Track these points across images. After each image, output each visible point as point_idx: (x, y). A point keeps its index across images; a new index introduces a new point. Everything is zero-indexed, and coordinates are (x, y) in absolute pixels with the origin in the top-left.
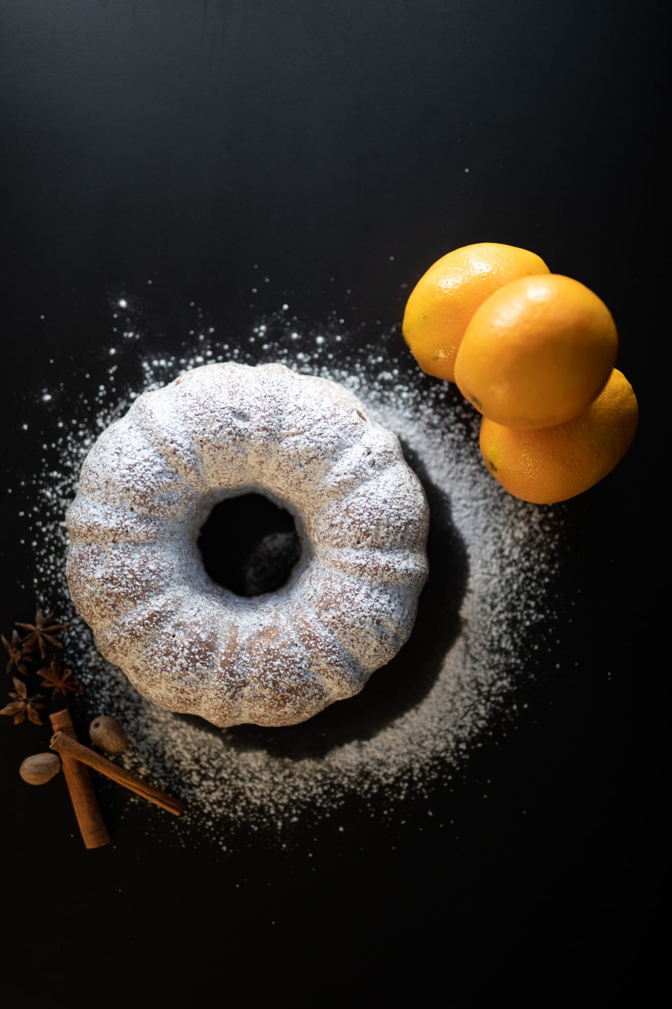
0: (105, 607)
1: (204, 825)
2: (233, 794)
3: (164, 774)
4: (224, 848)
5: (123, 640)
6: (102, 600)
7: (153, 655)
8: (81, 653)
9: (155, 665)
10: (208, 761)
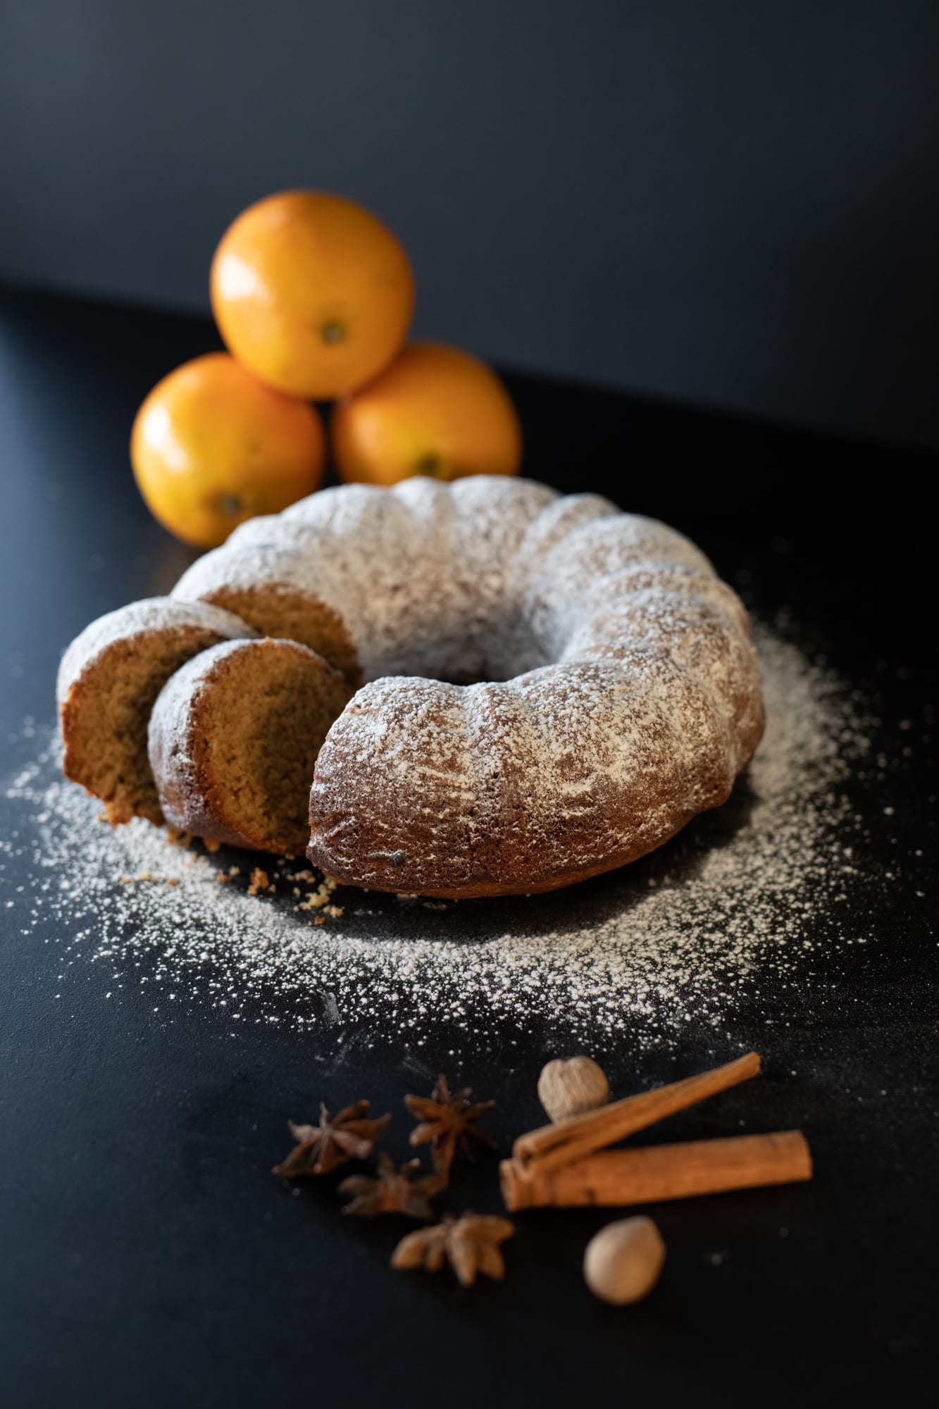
0: (439, 744)
1: (806, 952)
2: (768, 903)
3: (688, 971)
4: (861, 941)
5: (507, 740)
6: (426, 739)
7: (556, 717)
8: (405, 1001)
9: (573, 719)
10: (694, 915)
